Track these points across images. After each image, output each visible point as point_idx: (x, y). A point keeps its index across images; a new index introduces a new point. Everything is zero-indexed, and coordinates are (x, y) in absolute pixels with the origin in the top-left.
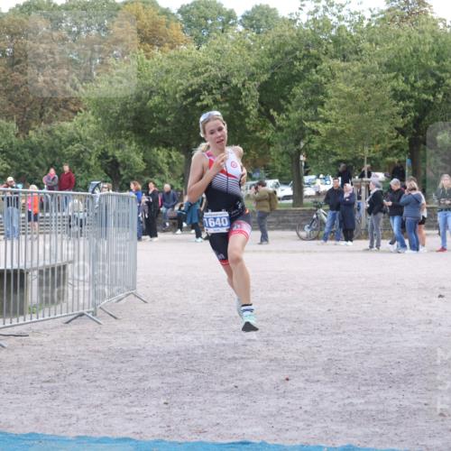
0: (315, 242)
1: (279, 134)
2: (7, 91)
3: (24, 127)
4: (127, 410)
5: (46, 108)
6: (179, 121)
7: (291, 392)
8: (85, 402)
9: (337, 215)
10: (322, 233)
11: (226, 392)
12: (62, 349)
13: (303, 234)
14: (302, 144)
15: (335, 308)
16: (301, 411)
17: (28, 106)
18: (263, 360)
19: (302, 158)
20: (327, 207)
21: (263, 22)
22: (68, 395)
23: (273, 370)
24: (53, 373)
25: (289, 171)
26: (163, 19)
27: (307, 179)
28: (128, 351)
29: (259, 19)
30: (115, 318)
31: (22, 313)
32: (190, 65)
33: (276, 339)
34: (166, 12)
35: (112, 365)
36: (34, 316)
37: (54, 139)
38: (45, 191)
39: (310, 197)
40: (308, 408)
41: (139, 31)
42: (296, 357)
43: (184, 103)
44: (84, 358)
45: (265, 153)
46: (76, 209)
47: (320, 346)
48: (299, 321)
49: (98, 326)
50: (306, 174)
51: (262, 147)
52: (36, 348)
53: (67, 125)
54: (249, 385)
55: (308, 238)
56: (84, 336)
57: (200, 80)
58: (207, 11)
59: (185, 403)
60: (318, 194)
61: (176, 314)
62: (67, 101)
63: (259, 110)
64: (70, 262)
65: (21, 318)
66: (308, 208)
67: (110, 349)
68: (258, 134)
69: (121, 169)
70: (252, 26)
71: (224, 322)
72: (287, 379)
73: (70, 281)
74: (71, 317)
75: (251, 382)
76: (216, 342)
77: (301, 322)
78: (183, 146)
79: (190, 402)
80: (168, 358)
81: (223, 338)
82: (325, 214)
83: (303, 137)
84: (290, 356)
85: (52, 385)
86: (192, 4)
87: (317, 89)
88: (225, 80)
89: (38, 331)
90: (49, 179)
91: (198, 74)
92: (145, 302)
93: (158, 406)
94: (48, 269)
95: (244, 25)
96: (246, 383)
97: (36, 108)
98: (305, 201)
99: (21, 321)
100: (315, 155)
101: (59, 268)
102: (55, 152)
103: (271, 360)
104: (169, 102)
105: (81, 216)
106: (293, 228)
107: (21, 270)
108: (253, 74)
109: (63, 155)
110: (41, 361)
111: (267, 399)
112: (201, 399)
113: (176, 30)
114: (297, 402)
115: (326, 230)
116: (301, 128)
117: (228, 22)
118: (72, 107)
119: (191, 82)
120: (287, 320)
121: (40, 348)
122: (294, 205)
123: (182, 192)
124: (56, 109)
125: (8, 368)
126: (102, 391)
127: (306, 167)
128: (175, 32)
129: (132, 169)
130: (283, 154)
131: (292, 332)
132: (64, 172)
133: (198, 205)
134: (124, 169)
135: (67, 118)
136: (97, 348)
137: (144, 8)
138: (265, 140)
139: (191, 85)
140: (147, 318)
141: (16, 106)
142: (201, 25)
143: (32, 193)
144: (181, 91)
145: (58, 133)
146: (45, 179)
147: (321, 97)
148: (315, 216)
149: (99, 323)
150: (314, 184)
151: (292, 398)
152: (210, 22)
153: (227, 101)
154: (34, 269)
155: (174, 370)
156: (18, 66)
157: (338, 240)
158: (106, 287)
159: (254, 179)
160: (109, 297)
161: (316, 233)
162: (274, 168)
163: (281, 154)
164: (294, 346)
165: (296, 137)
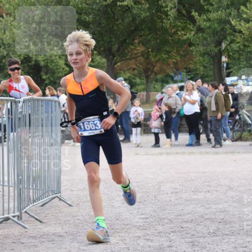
1: (200, 35)
14: (224, 45)
19: (224, 59)
25: (211, 73)
27: (228, 80)
30: (41, 222)
33: (201, 240)
45: (187, 55)
47: (246, 247)
48: (224, 222)
49: (23, 230)
50: (228, 76)
51: (184, 48)
56: (10, 241)
63: (179, 11)
69: (42, 73)
76: (142, 244)
78: (104, 50)
83: (225, 38)
92: (70, 206)
100: (236, 56)
116: (222, 29)
120: (212, 220)
127: (227, 68)
129: (54, 73)
130: (205, 54)
131: (218, 233)
134: (46, 74)
138: (185, 41)
140: (72, 222)
148: (237, 117)
150: (236, 85)
158: (31, 191)
159: (175, 82)
160: (34, 201)
161: (238, 134)
162: (196, 70)
163: (203, 55)
164: (219, 246)
165: (217, 37)
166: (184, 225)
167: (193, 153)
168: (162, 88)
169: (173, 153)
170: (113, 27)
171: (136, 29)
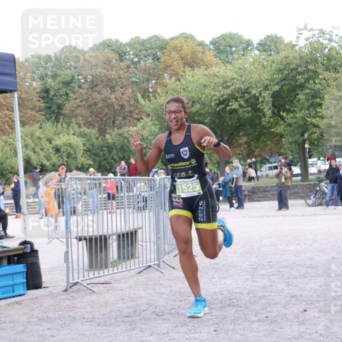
0: (320, 207)
1: (289, 128)
2: (89, 107)
3: (102, 132)
4: (187, 336)
5: (117, 118)
6: (214, 122)
7: (308, 320)
8: (155, 331)
9: (335, 187)
10: (324, 201)
11: (259, 321)
12: (137, 292)
13: (310, 202)
14: (306, 135)
15: (337, 256)
16: (317, 335)
17: (104, 117)
18: (286, 297)
19: (307, 146)
20: (328, 181)
21: (273, 47)
22: (143, 326)
23: (293, 304)
24: (131, 310)
25: (296, 156)
26: (200, 49)
27: (310, 161)
28: (185, 292)
29: (270, 45)
30: (174, 268)
31: (106, 267)
32: (221, 81)
33: (294, 281)
34: (201, 44)
35: (174, 303)
36: (116, 268)
37: (124, 140)
38: (118, 177)
39: (314, 174)
40: (323, 332)
41: (182, 59)
42: (311, 294)
43: (218, 109)
44: (153, 298)
45: (278, 143)
46: (142, 190)
49: (161, 274)
50: (310, 158)
51: (276, 139)
52: (118, 292)
53: (133, 129)
54: (277, 316)
55: (314, 205)
56: (152, 282)
57: (228, 91)
58: (231, 41)
59: (229, 330)
60: (320, 171)
61: (218, 264)
62: (132, 112)
63: (273, 112)
64: (140, 228)
65: (106, 271)
66: (313, 183)
67: (171, 291)
68: (273, 130)
70: (265, 51)
71: (255, 269)
72: (305, 311)
73: (140, 243)
74: (142, 269)
75: (277, 314)
76: (250, 284)
77: (312, 268)
79: (233, 329)
80: (215, 297)
81: (254, 281)
82: (326, 187)
83: (307, 130)
84: (306, 293)
85: (131, 319)
86: (220, 37)
87: (316, 95)
88: (247, 91)
89: (118, 280)
90: (121, 169)
91: (227, 87)
93: (209, 333)
94: (123, 235)
95: (259, 50)
96: (274, 314)
97: (110, 118)
98: (310, 177)
99: (106, 273)
100: (316, 143)
101: (132, 233)
102: (124, 150)
103: (292, 297)
104: (207, 109)
105: (146, 194)
106: (302, 198)
107: (105, 236)
108: (267, 86)
109: (130, 151)
110: (122, 302)
111: (291, 325)
112: (241, 327)
113: (210, 56)
114: (314, 327)
115: (328, 198)
116: (305, 124)
117: (247, 48)
118: (136, 116)
119: (222, 93)
121: (121, 292)
122: (302, 181)
123: (217, 174)
124: (124, 118)
125: (98, 307)
126: (166, 323)
127: (309, 152)
128: (209, 58)
130: (292, 142)
131: (307, 275)
132: (131, 164)
133: (230, 183)
135: (132, 124)
136: (162, 291)
137: (185, 41)
138: (278, 134)
139: (222, 96)
141: (96, 117)
142: (227, 52)
143: (110, 179)
144: (215, 100)
145: (126, 135)
146: (118, 169)
147: (318, 100)
148: (318, 188)
149: (163, 273)
150: (316, 164)
151: (309, 324)
152: (234, 49)
153: (249, 106)
154: (114, 235)
155: (220, 305)
156: (96, 88)
157: (337, 205)
158: (166, 246)
159: (271, 163)
160: (169, 253)
161: (319, 201)
162: (285, 154)
163: (291, 143)
164: (308, 286)
165: (301, 130)
166: (281, 270)
167: (285, 215)
168: (261, 167)
169: (270, 216)
170: (223, 124)
171: (240, 125)
